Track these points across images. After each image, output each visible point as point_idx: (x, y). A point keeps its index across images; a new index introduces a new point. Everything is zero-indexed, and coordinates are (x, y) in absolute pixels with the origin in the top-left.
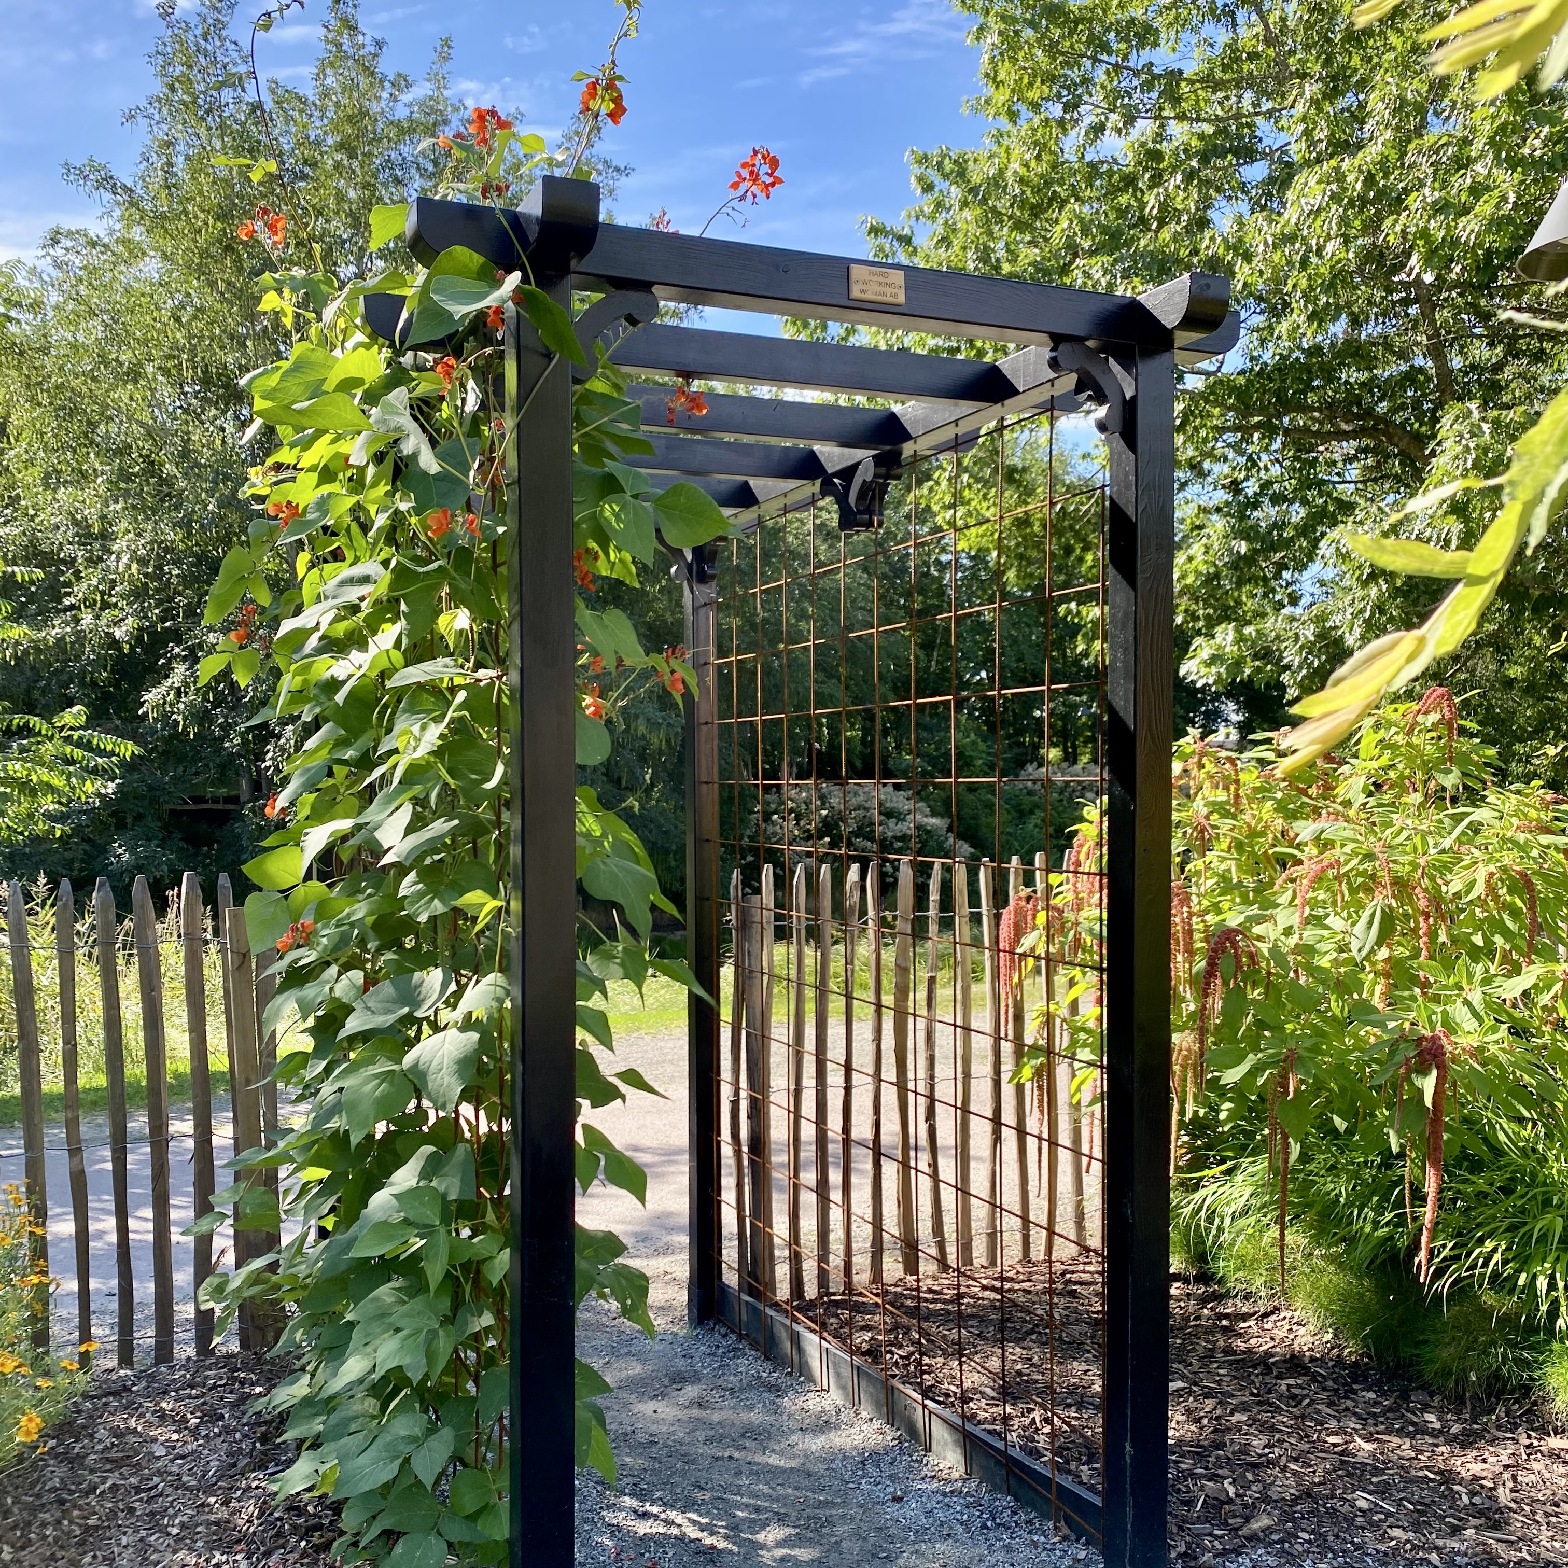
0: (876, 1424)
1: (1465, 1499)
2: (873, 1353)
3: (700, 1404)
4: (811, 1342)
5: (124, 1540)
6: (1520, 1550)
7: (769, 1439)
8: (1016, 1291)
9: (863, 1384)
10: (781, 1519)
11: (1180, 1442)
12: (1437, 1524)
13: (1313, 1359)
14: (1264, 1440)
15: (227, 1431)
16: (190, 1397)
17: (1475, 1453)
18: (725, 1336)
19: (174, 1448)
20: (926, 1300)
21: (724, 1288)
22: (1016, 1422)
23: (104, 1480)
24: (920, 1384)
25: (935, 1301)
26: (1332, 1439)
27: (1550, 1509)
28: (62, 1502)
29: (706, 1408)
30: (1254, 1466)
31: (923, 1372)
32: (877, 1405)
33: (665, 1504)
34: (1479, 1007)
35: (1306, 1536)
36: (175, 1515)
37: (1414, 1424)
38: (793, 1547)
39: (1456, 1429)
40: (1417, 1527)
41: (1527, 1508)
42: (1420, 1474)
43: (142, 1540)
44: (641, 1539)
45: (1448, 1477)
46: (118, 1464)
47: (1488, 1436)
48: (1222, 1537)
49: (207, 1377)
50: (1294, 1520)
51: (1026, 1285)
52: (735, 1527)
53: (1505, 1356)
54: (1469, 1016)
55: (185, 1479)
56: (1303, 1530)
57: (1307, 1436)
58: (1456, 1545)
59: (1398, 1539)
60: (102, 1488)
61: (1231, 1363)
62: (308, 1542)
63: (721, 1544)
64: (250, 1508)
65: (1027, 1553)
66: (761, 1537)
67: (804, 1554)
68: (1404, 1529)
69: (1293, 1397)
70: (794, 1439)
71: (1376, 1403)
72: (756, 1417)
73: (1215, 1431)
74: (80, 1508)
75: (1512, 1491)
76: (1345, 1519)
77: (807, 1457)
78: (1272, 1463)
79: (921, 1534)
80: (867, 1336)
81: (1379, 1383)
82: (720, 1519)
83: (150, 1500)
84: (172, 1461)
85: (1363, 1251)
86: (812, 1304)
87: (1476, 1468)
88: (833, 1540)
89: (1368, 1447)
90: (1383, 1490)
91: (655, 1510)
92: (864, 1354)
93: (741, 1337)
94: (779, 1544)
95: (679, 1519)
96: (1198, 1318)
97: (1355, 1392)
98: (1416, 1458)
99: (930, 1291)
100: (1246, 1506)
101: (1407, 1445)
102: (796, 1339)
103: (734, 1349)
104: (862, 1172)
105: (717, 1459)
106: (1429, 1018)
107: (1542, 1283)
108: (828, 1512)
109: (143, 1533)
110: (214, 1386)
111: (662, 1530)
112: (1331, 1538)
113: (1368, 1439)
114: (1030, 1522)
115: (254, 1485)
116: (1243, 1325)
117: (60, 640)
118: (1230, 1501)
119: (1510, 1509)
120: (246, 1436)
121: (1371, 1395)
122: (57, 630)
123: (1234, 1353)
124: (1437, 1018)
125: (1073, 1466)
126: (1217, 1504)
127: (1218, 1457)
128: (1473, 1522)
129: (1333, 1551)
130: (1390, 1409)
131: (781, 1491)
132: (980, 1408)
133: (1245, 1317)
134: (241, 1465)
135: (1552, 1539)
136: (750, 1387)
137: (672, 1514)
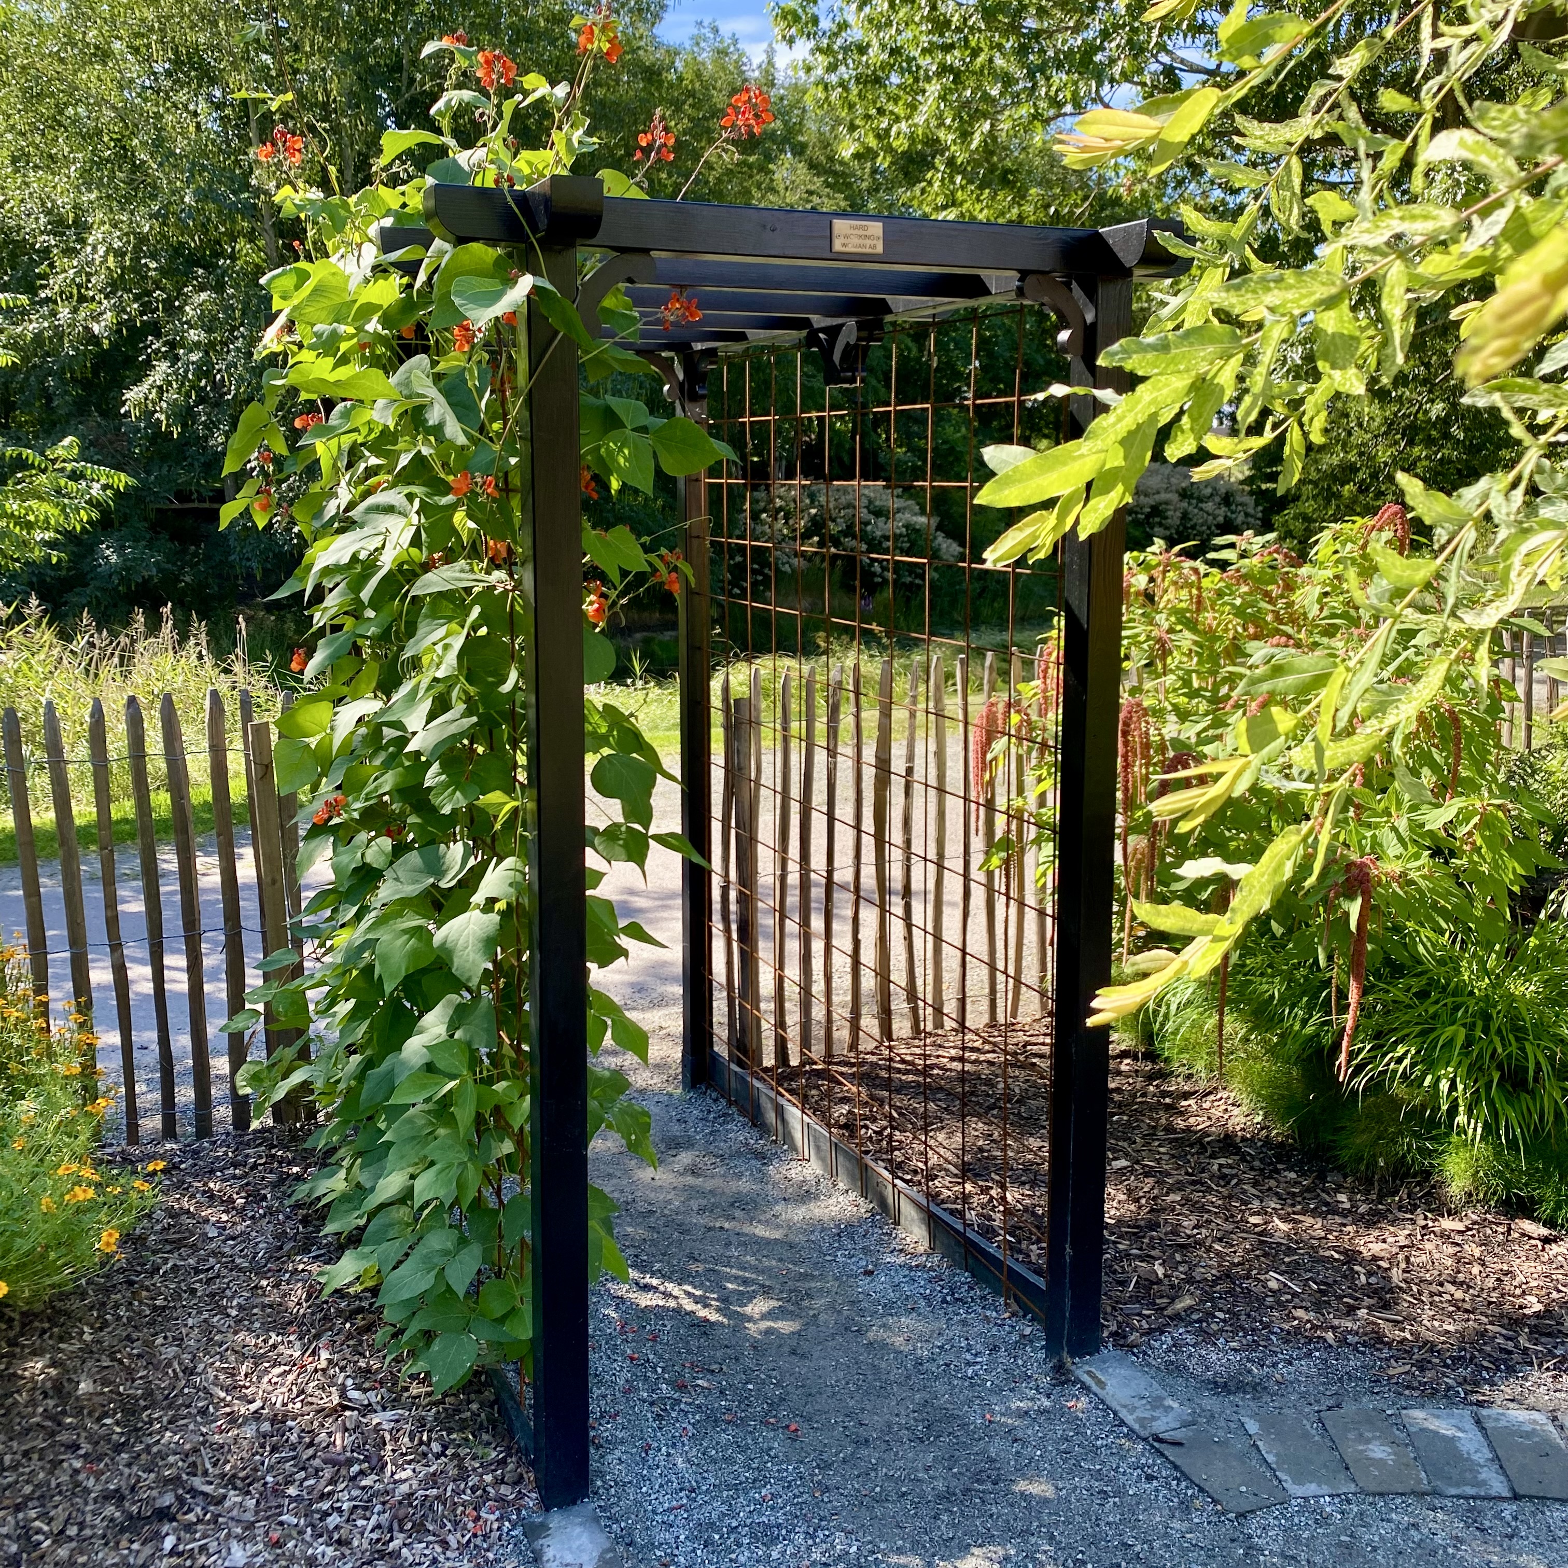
0: (852, 1195)
1: (1363, 1278)
2: (849, 1127)
3: (693, 1171)
4: (794, 1114)
5: (190, 1322)
6: (1403, 1330)
7: (755, 1208)
8: (981, 1062)
9: (840, 1159)
10: (766, 1291)
11: (1120, 1222)
12: (1334, 1304)
13: (1244, 1139)
14: (1194, 1219)
15: (270, 1211)
16: (234, 1177)
17: (1377, 1233)
18: (715, 1100)
19: (224, 1229)
20: (899, 1071)
21: (715, 1057)
22: (975, 1200)
23: (166, 1261)
24: (890, 1161)
25: (907, 1072)
26: (1254, 1220)
27: (1435, 1288)
28: (131, 1283)
29: (699, 1176)
30: (1183, 1246)
31: (894, 1149)
32: (852, 1177)
33: (663, 1276)
34: (1405, 834)
35: (1221, 1315)
36: (233, 1297)
37: (1327, 1204)
38: (776, 1319)
39: (1363, 1208)
40: (1318, 1307)
41: (1415, 1288)
42: (1327, 1254)
43: (205, 1321)
44: (642, 1311)
45: (1352, 1256)
46: (178, 1244)
47: (1390, 1217)
48: (1149, 1316)
49: (247, 1156)
50: (1212, 1300)
51: (990, 1056)
52: (725, 1300)
53: (1410, 1145)
54: (1395, 841)
55: (238, 1261)
56: (1220, 1310)
57: (1232, 1216)
58: (1349, 1325)
59: (1300, 1320)
60: (164, 1268)
61: (1171, 1141)
62: (352, 1325)
63: (714, 1317)
64: (299, 1292)
65: (979, 1327)
66: (748, 1310)
67: (786, 1326)
68: (1306, 1309)
69: (1223, 1177)
70: (778, 1208)
71: (1296, 1183)
72: (745, 1185)
73: (1152, 1210)
74: (148, 1290)
75: (1404, 1271)
76: (1257, 1300)
77: (790, 1228)
78: (1200, 1243)
79: (890, 1308)
80: (845, 1109)
81: (1301, 1163)
82: (712, 1292)
83: (209, 1281)
84: (224, 1241)
85: (1292, 1047)
86: (795, 1073)
87: (1377, 1248)
88: (811, 1313)
89: (1284, 1227)
90: (1292, 1271)
91: (655, 1282)
92: (841, 1127)
93: (730, 1103)
94: (764, 1317)
95: (676, 1292)
96: (1144, 1095)
97: (1278, 1172)
98: (1325, 1238)
99: (903, 1061)
100: (1172, 1286)
101: (1319, 1226)
102: (780, 1111)
103: (724, 1115)
104: (843, 918)
105: (710, 1229)
106: (1360, 842)
107: (1444, 1086)
108: (807, 1285)
109: (206, 1315)
110: (255, 1166)
111: (661, 1303)
112: (1243, 1317)
113: (1284, 1219)
114: (983, 1298)
115: (301, 1267)
116: (1184, 1103)
117: (38, 337)
118: (1159, 1282)
119: (1401, 1288)
120: (288, 1217)
121: (1293, 1175)
122: (35, 325)
123: (1175, 1131)
124: (1367, 843)
125: (1024, 1245)
126: (1148, 1284)
127: (1152, 1238)
128: (1367, 1301)
129: (1243, 1329)
130: (1308, 1189)
131: (766, 1262)
132: (945, 1186)
133: (1186, 1095)
134: (287, 1247)
135: (1433, 1318)
136: (739, 1154)
137: (670, 1287)
